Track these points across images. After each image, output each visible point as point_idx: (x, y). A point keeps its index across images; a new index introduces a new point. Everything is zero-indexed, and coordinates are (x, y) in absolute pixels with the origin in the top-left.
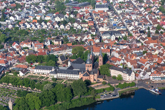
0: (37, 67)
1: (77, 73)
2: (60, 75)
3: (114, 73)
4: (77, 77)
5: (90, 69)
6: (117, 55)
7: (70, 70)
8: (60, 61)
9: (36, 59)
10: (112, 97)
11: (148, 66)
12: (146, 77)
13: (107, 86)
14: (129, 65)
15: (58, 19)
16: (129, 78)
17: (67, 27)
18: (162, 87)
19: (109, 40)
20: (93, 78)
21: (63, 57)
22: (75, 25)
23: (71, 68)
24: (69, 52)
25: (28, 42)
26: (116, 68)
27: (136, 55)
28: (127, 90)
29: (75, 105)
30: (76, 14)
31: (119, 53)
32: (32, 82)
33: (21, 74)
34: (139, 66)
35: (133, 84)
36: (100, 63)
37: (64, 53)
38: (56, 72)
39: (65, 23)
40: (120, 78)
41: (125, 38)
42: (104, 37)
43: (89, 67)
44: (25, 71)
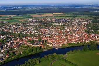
0: (29, 43)
1: (39, 44)
2: (34, 45)
3: (47, 44)
5: (42, 43)
6: (49, 40)
7: (37, 44)
8: (35, 42)
9: (29, 41)
10: (46, 50)
11: (56, 43)
12: (55, 45)
13: (46, 48)
14: (51, 42)
15: (36, 32)
16: (51, 46)
17: (38, 34)
18: (59, 48)
19: (47, 36)
20: (42, 46)
21: (36, 41)
22: (40, 33)
23: (37, 43)
24: (37, 39)
26: (48, 43)
27: (53, 40)
28: (50, 49)
29: (37, 52)
30: (40, 30)
31: (49, 39)
33: (25, 45)
34: (54, 43)
35: (52, 47)
36: (44, 42)
37: (36, 40)
38: (33, 44)
39: (37, 33)
40: (49, 46)
41: (51, 36)
42: (46, 36)
43: (41, 43)
44: (26, 44)
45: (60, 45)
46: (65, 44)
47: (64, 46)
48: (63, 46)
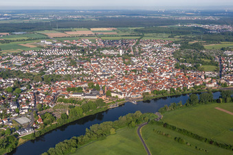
1: (95, 95)
2: (86, 97)
3: (113, 95)
4: (96, 97)
5: (102, 93)
6: (111, 86)
8: (84, 90)
9: (69, 89)
10: (115, 106)
11: (128, 91)
12: (129, 96)
13: (111, 101)
14: (119, 91)
15: (74, 69)
16: (121, 97)
17: (81, 73)
18: (137, 100)
19: (104, 78)
20: (103, 98)
21: (84, 88)
22: (85, 71)
23: (91, 93)
24: (86, 85)
25: (63, 81)
26: (113, 92)
27: (120, 85)
28: (121, 103)
30: (83, 66)
32: (73, 101)
33: (66, 97)
34: (124, 91)
35: (123, 99)
36: (106, 90)
37: (83, 86)
38: (84, 95)
39: (79, 71)
40: (117, 97)
42: (101, 77)
44: (68, 96)
45: (140, 96)
46: (147, 93)
47: (146, 96)
48: (144, 97)
